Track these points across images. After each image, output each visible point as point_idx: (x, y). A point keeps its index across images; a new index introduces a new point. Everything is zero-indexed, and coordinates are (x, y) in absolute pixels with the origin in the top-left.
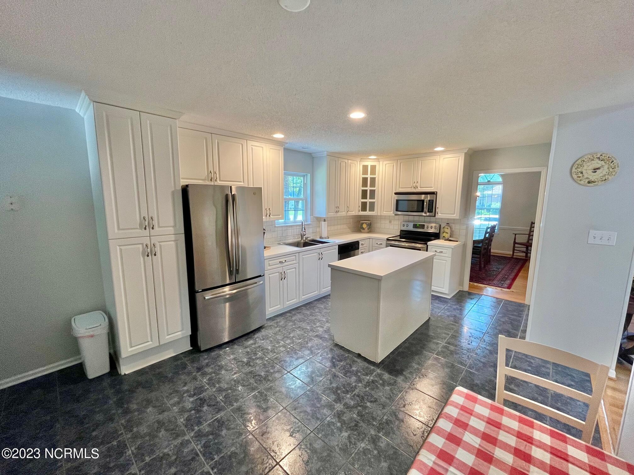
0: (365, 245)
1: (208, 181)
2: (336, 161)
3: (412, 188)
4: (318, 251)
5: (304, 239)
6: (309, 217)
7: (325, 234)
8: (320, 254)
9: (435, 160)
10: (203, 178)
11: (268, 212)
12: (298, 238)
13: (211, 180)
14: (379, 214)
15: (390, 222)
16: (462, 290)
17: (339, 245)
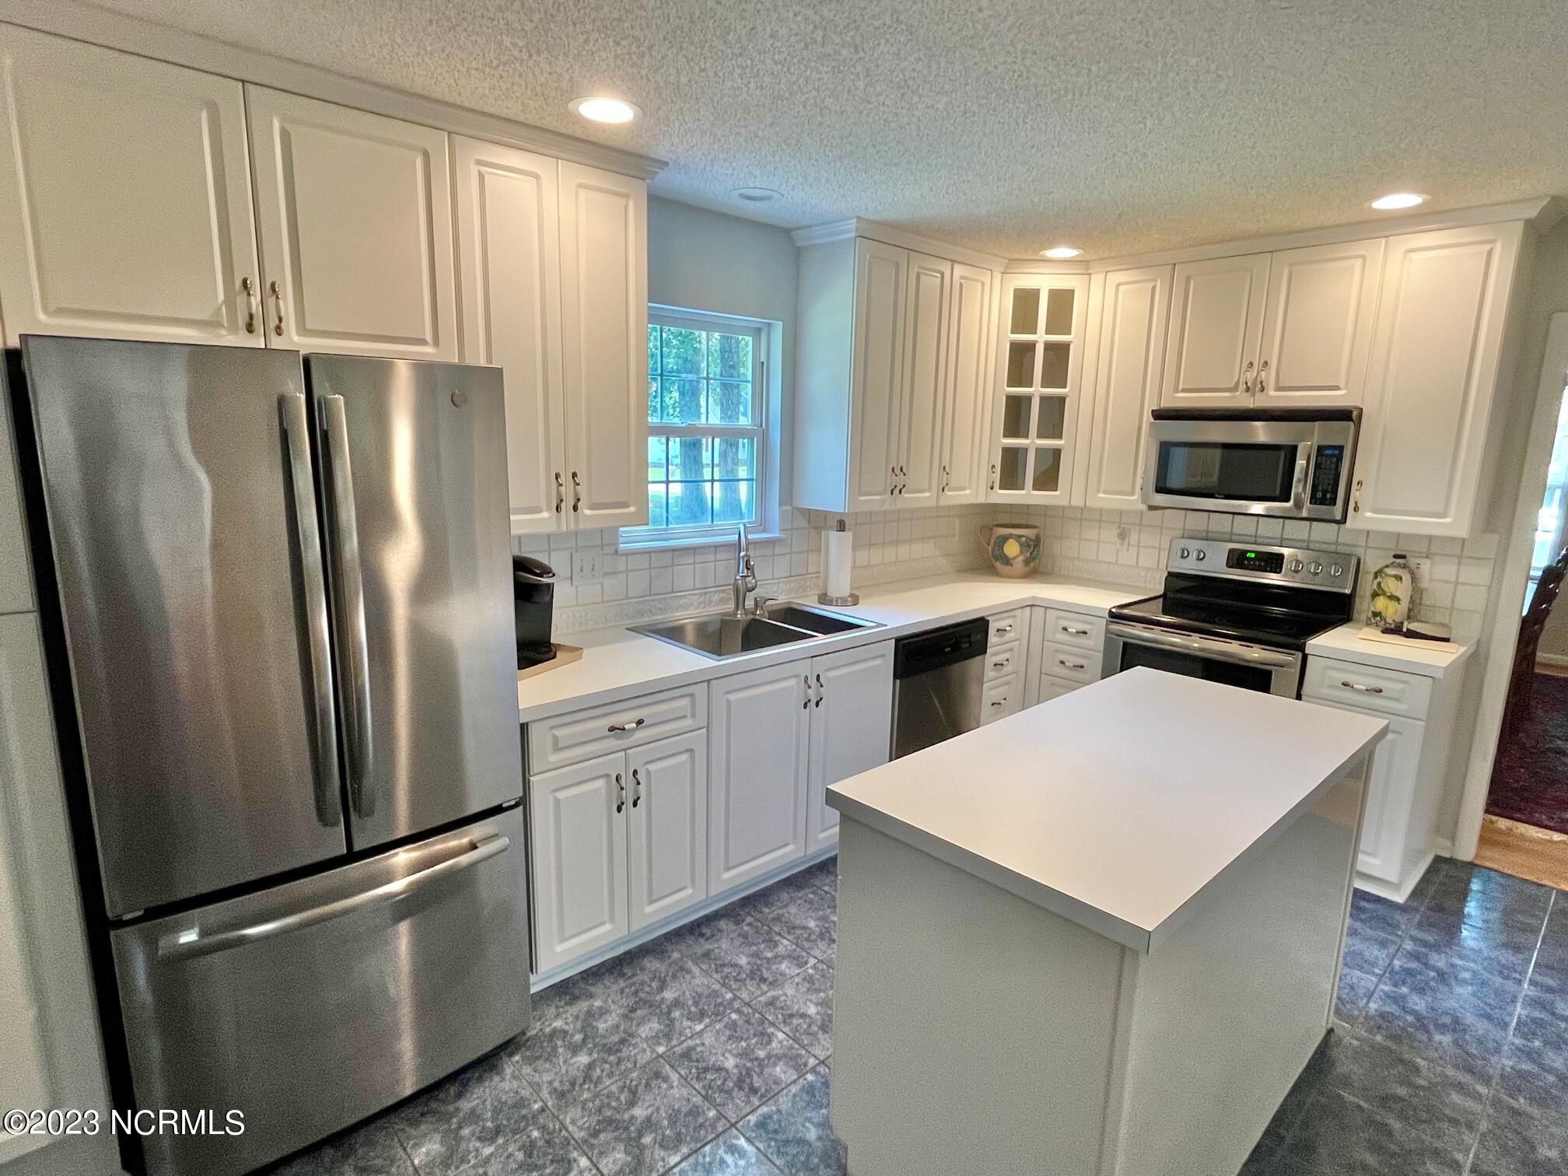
0: (1009, 636)
1: (233, 329)
2: (897, 264)
3: (1235, 389)
4: (804, 668)
5: (749, 603)
6: (775, 510)
7: (840, 583)
8: (813, 682)
9: (1359, 263)
10: (205, 315)
11: (568, 491)
12: (722, 601)
13: (250, 328)
14: (1077, 501)
15: (1122, 536)
16: (1447, 855)
17: (898, 640)
